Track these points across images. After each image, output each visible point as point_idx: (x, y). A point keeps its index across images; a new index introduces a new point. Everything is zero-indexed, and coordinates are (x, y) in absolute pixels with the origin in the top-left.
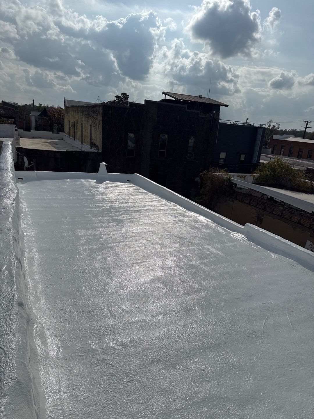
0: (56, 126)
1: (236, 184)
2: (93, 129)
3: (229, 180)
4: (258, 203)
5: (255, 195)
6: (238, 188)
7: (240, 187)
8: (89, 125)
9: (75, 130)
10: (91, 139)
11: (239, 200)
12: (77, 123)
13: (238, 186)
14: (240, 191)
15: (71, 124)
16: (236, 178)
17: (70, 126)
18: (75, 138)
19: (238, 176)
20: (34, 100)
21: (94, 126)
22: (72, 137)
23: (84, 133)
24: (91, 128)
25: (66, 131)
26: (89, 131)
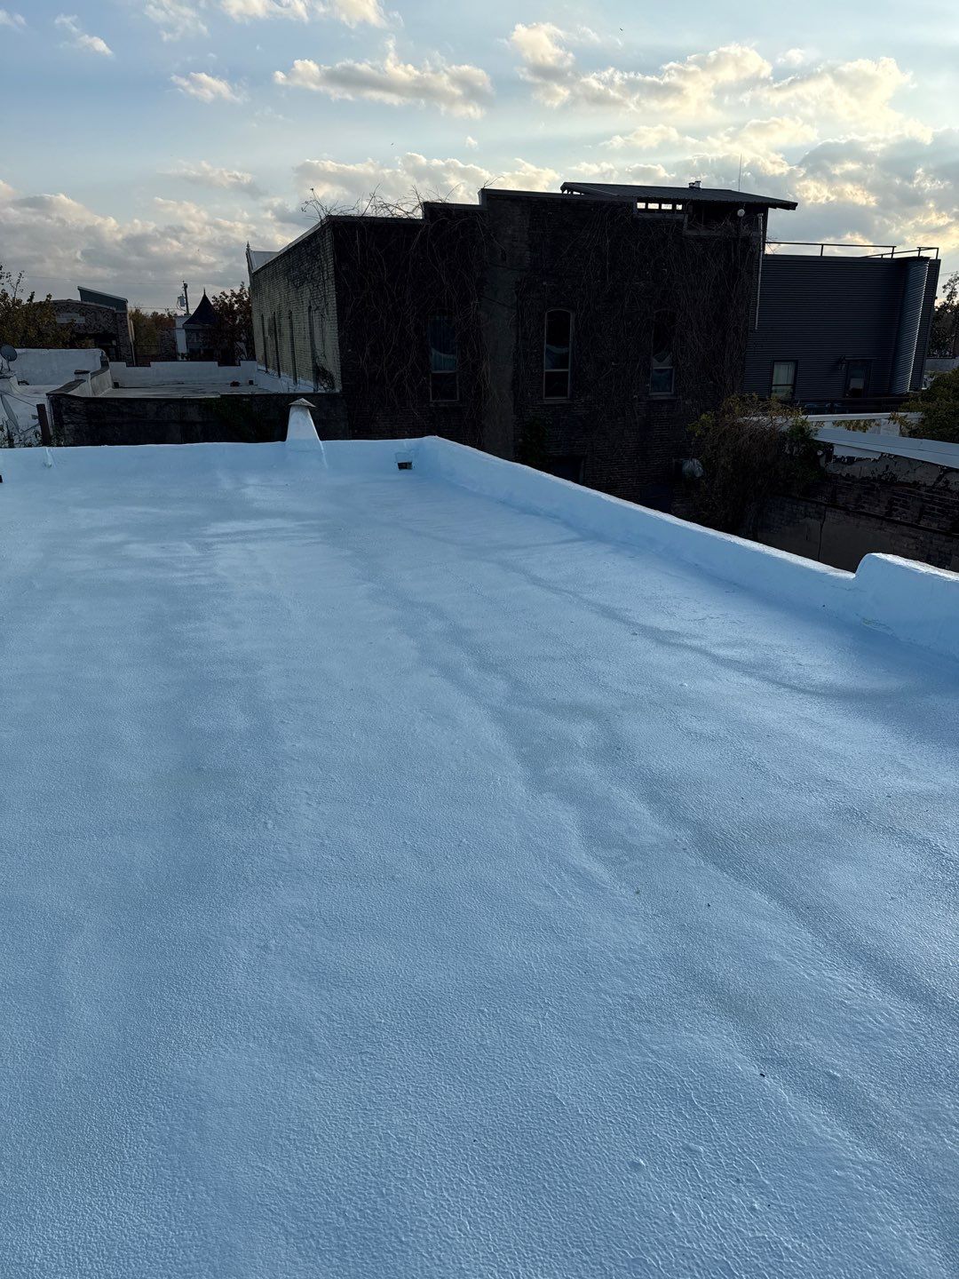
0: (239, 348)
1: (831, 446)
2: (316, 319)
3: (801, 433)
4: (922, 512)
5: (911, 478)
6: (839, 460)
7: (846, 455)
8: (306, 309)
9: (276, 341)
10: (314, 358)
11: (845, 509)
12: (280, 318)
13: (838, 452)
14: (847, 470)
15: (266, 327)
16: (828, 427)
17: (267, 335)
18: (279, 371)
19: (837, 424)
20: (186, 286)
21: (318, 308)
22: (274, 368)
23: (298, 343)
24: (310, 318)
25: (259, 353)
26: (307, 329)
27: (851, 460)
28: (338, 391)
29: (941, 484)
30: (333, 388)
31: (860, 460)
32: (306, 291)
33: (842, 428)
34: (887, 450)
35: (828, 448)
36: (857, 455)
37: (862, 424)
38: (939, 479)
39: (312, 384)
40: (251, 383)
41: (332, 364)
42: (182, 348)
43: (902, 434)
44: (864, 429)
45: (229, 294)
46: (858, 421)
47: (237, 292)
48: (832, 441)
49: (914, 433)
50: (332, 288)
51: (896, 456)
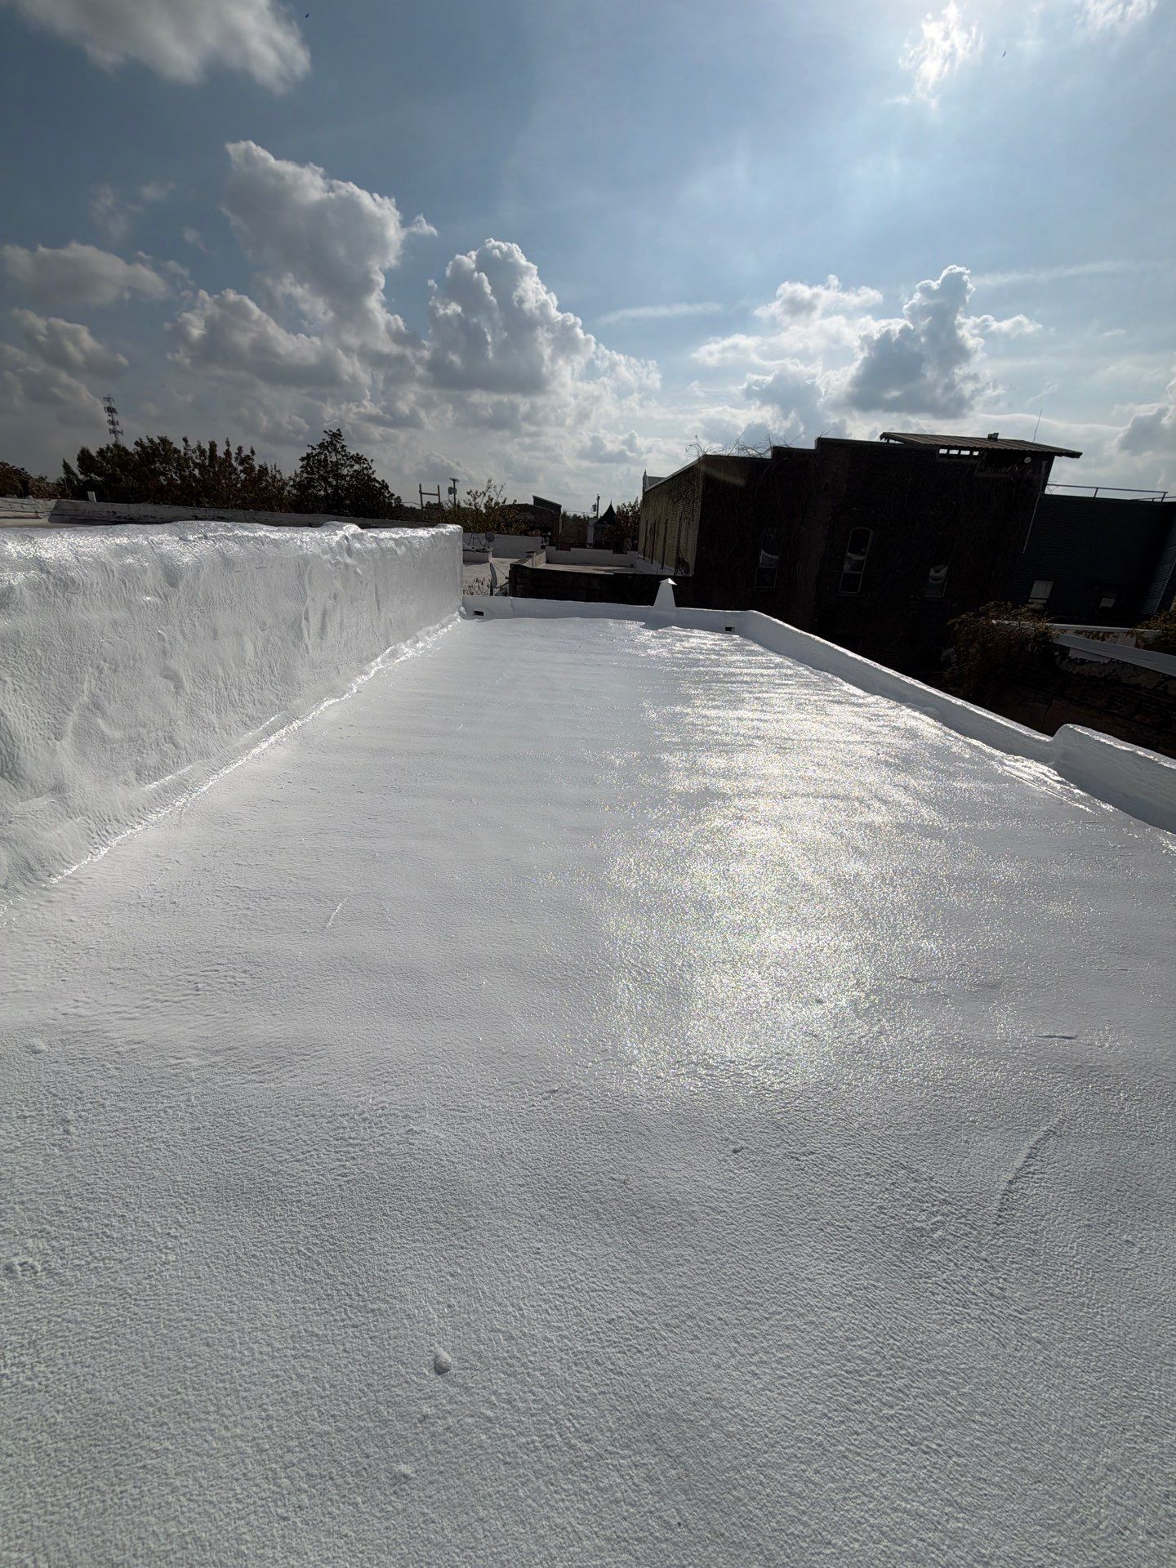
0: (628, 542)
1: (1068, 648)
2: (684, 525)
3: (1044, 638)
5: (1134, 681)
6: (1071, 661)
7: (1079, 657)
8: (678, 518)
9: (654, 539)
10: (677, 553)
11: (1070, 699)
12: (659, 522)
13: (1072, 654)
14: (1078, 669)
15: (649, 530)
16: (1068, 634)
17: (648, 535)
18: (652, 559)
19: (1078, 632)
20: (599, 498)
21: (686, 518)
22: (649, 557)
23: (669, 541)
24: (680, 525)
25: (641, 547)
26: (677, 534)
27: (1083, 662)
28: (690, 575)
29: (1160, 688)
30: (688, 573)
31: (1090, 661)
32: (680, 506)
33: (1081, 637)
34: (1116, 657)
35: (1065, 650)
36: (1089, 658)
37: (1101, 635)
38: (1160, 683)
39: (673, 569)
40: (632, 566)
41: (690, 557)
42: (590, 540)
43: (1137, 646)
44: (1103, 639)
45: (627, 504)
46: (1099, 632)
47: (633, 504)
48: (1067, 645)
49: (1148, 646)
50: (699, 504)
51: (1124, 663)
